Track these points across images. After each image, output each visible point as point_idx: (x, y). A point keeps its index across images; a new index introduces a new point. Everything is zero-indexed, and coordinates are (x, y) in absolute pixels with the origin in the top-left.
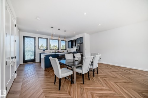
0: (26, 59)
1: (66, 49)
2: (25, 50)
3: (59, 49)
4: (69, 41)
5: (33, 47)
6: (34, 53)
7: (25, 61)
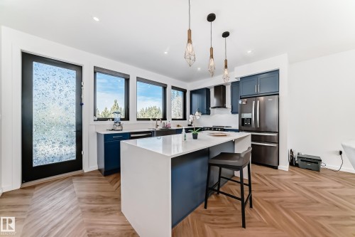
0: (39, 159)
1: (185, 118)
2: (35, 120)
3: (164, 118)
4: (192, 92)
5: (73, 108)
6: (75, 134)
7: (32, 173)
